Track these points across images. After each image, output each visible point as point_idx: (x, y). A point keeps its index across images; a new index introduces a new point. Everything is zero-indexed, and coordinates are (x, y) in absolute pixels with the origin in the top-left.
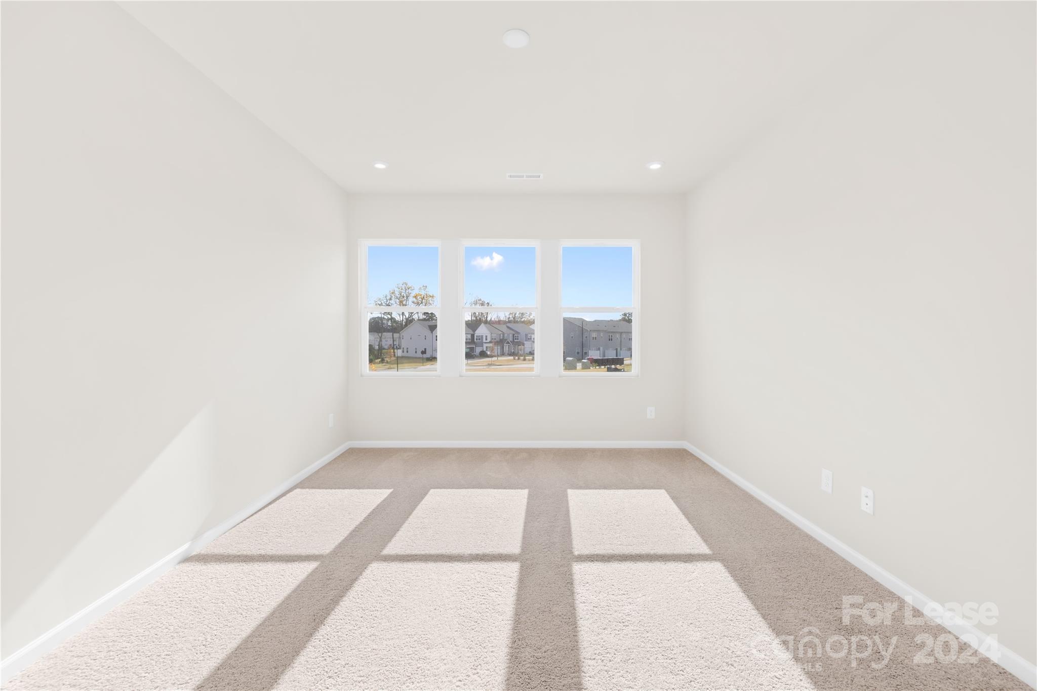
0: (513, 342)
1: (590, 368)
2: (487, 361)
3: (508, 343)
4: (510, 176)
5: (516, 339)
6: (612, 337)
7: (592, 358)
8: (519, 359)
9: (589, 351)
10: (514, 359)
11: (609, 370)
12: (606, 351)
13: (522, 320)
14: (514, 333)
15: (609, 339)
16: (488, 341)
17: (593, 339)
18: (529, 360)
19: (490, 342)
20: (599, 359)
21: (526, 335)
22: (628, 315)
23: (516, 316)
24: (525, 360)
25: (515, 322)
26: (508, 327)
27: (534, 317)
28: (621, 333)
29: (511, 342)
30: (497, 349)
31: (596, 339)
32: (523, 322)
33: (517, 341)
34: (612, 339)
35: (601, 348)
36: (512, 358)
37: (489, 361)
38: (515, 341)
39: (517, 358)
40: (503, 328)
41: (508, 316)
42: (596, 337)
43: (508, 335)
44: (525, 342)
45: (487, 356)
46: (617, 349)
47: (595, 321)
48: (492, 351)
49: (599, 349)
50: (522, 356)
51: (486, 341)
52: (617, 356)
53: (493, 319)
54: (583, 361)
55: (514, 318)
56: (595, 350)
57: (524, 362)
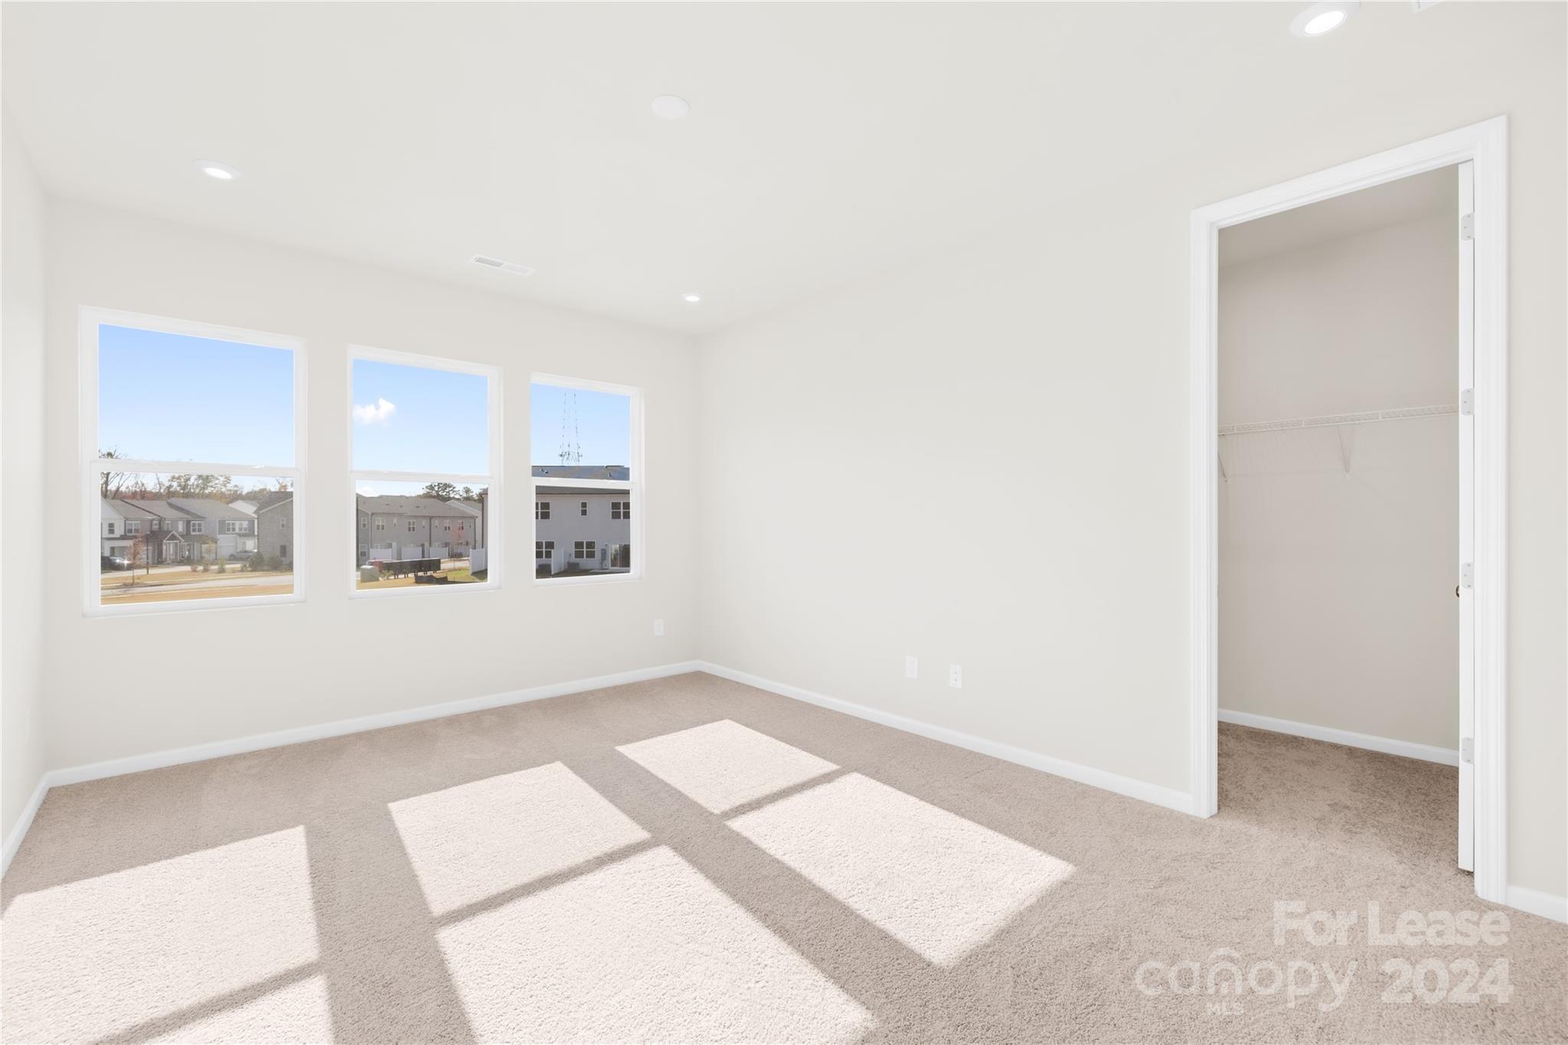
0: (187, 535)
1: (378, 580)
2: (123, 578)
3: (173, 538)
4: (479, 260)
5: (194, 530)
6: (414, 524)
7: (380, 562)
8: (206, 570)
9: (371, 550)
10: (194, 571)
11: (419, 581)
12: (403, 549)
13: (207, 492)
14: (189, 517)
15: (409, 530)
16: (117, 534)
17: (378, 529)
18: (234, 571)
19: (123, 538)
20: (394, 563)
21: (222, 523)
22: (436, 488)
23: (190, 483)
24: (222, 571)
25: (188, 495)
26: (171, 505)
27: (236, 486)
28: (431, 518)
29: (182, 536)
30: (145, 552)
31: (383, 528)
32: (209, 496)
33: (197, 533)
34: (414, 528)
35: (394, 544)
36: (188, 568)
37: (127, 578)
38: (192, 533)
39: (201, 568)
40: (161, 509)
41: (167, 484)
42: (383, 526)
43: (175, 522)
44: (219, 536)
45: (119, 568)
46: (423, 545)
47: (381, 497)
48: (134, 558)
49: (390, 546)
50: (213, 564)
51: (111, 536)
52: (423, 557)
53: (123, 489)
54: (364, 567)
55: (184, 488)
56: (381, 548)
57: (221, 576)
